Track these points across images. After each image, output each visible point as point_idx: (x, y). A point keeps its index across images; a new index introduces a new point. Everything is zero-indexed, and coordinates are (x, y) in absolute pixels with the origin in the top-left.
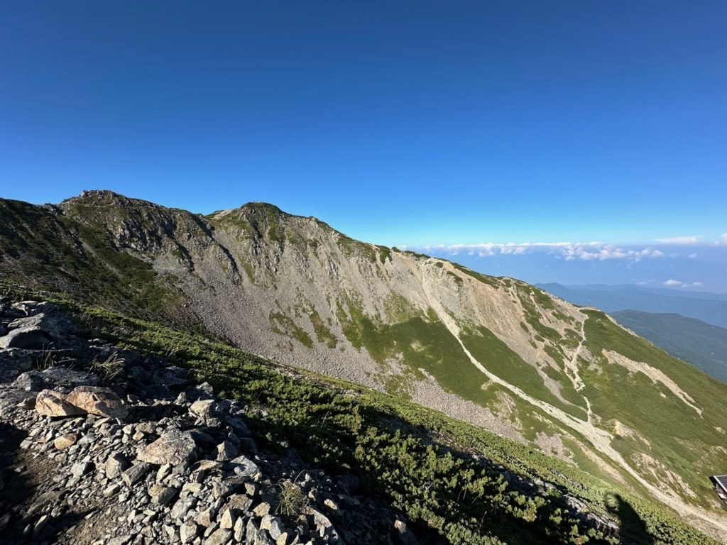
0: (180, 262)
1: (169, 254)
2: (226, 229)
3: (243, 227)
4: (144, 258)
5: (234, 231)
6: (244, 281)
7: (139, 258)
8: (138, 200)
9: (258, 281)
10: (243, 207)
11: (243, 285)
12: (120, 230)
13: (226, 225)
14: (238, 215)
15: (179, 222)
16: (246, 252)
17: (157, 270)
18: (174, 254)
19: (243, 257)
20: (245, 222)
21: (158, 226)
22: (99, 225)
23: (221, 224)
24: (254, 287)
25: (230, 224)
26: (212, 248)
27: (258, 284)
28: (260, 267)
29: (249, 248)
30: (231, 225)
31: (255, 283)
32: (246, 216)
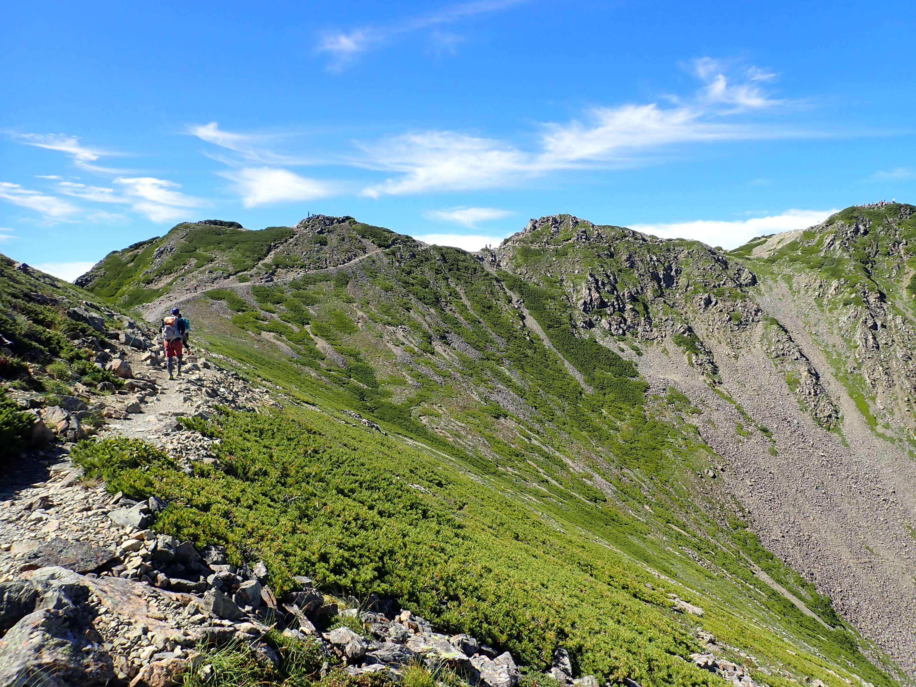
0: (691, 364)
1: (669, 344)
2: (789, 279)
3: (836, 274)
4: (623, 351)
5: (808, 286)
6: (847, 421)
7: (616, 351)
8: (613, 228)
9: (887, 426)
10: (830, 222)
11: (844, 431)
12: (585, 292)
13: (787, 271)
14: (820, 243)
15: (686, 270)
16: (848, 341)
17: (648, 380)
18: (679, 344)
19: (839, 355)
20: (839, 261)
21: (647, 279)
22: (552, 283)
23: (775, 268)
24: (879, 443)
25: (798, 265)
26: (759, 329)
27: (889, 433)
28: (891, 385)
29: (854, 329)
30: (800, 271)
31: (880, 429)
32: (843, 243)
